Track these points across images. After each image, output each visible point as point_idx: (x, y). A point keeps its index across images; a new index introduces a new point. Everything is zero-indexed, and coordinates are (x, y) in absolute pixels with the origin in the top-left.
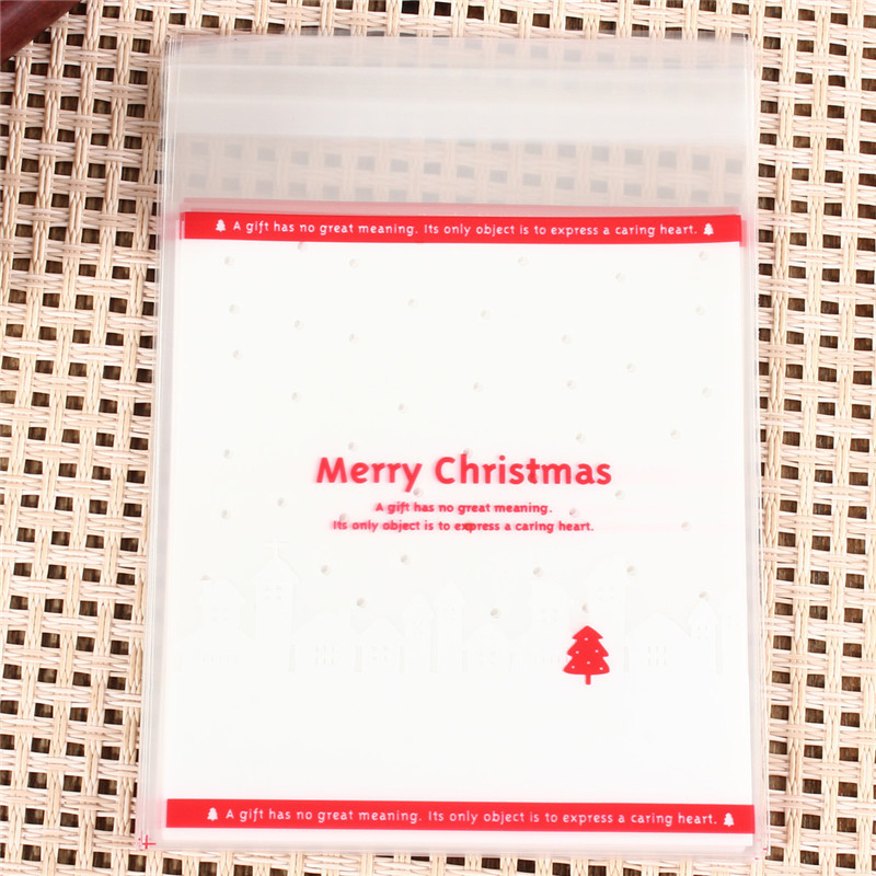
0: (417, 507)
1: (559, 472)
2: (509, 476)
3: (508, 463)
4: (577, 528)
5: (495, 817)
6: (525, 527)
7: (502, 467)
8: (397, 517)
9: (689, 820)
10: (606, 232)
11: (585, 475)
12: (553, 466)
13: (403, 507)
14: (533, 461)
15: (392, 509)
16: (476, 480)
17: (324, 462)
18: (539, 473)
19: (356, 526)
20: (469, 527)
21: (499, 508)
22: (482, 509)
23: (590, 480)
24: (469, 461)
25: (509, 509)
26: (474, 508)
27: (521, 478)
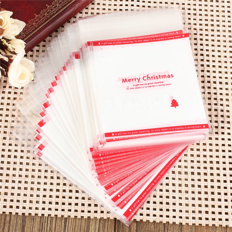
0: (140, 85)
1: (164, 76)
2: (156, 78)
3: (155, 76)
4: (169, 84)
5: (163, 130)
6: (160, 85)
7: (154, 77)
8: (137, 87)
9: (197, 127)
10: (166, 38)
11: (169, 76)
12: (163, 76)
13: (138, 85)
14: (159, 75)
15: (136, 85)
16: (150, 79)
17: (123, 80)
18: (161, 77)
19: (130, 89)
20: (150, 87)
21: (155, 83)
22: (152, 84)
23: (170, 77)
24: (148, 76)
25: (157, 83)
26: (151, 84)
27: (158, 78)
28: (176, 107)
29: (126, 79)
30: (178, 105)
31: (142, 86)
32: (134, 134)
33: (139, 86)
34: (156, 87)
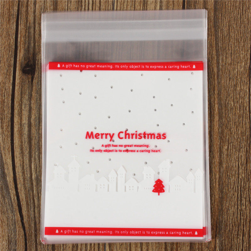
28: (160, 193)
29: (92, 133)
31: (114, 148)
32: (89, 234)
33: (111, 148)
34: (136, 152)
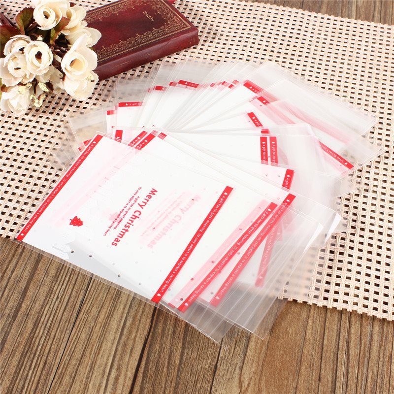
0: (134, 204)
2: (128, 225)
3: (131, 226)
4: (106, 233)
5: (56, 190)
8: (134, 199)
9: (28, 226)
11: (117, 240)
13: (135, 202)
14: (128, 231)
16: (131, 218)
17: (156, 191)
18: (124, 231)
19: (138, 191)
21: (122, 219)
23: (115, 241)
24: (137, 218)
25: (120, 221)
27: (125, 227)
29: (154, 194)
30: (70, 224)
31: (130, 204)
